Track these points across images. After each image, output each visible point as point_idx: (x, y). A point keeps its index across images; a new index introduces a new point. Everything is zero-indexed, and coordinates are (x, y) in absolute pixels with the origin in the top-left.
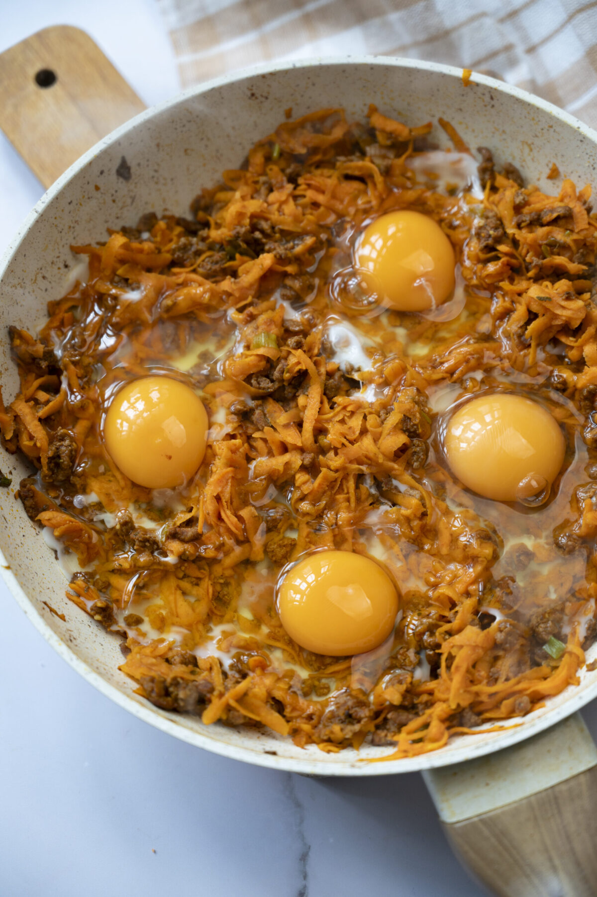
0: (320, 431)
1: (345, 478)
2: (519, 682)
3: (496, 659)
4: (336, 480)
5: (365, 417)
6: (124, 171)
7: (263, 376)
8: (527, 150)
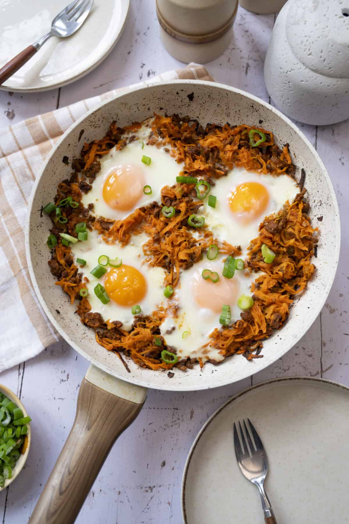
0: (169, 233)
1: (162, 253)
2: (145, 359)
3: (149, 345)
4: (159, 251)
5: (185, 241)
6: (191, 97)
7: (170, 200)
8: (319, 204)
